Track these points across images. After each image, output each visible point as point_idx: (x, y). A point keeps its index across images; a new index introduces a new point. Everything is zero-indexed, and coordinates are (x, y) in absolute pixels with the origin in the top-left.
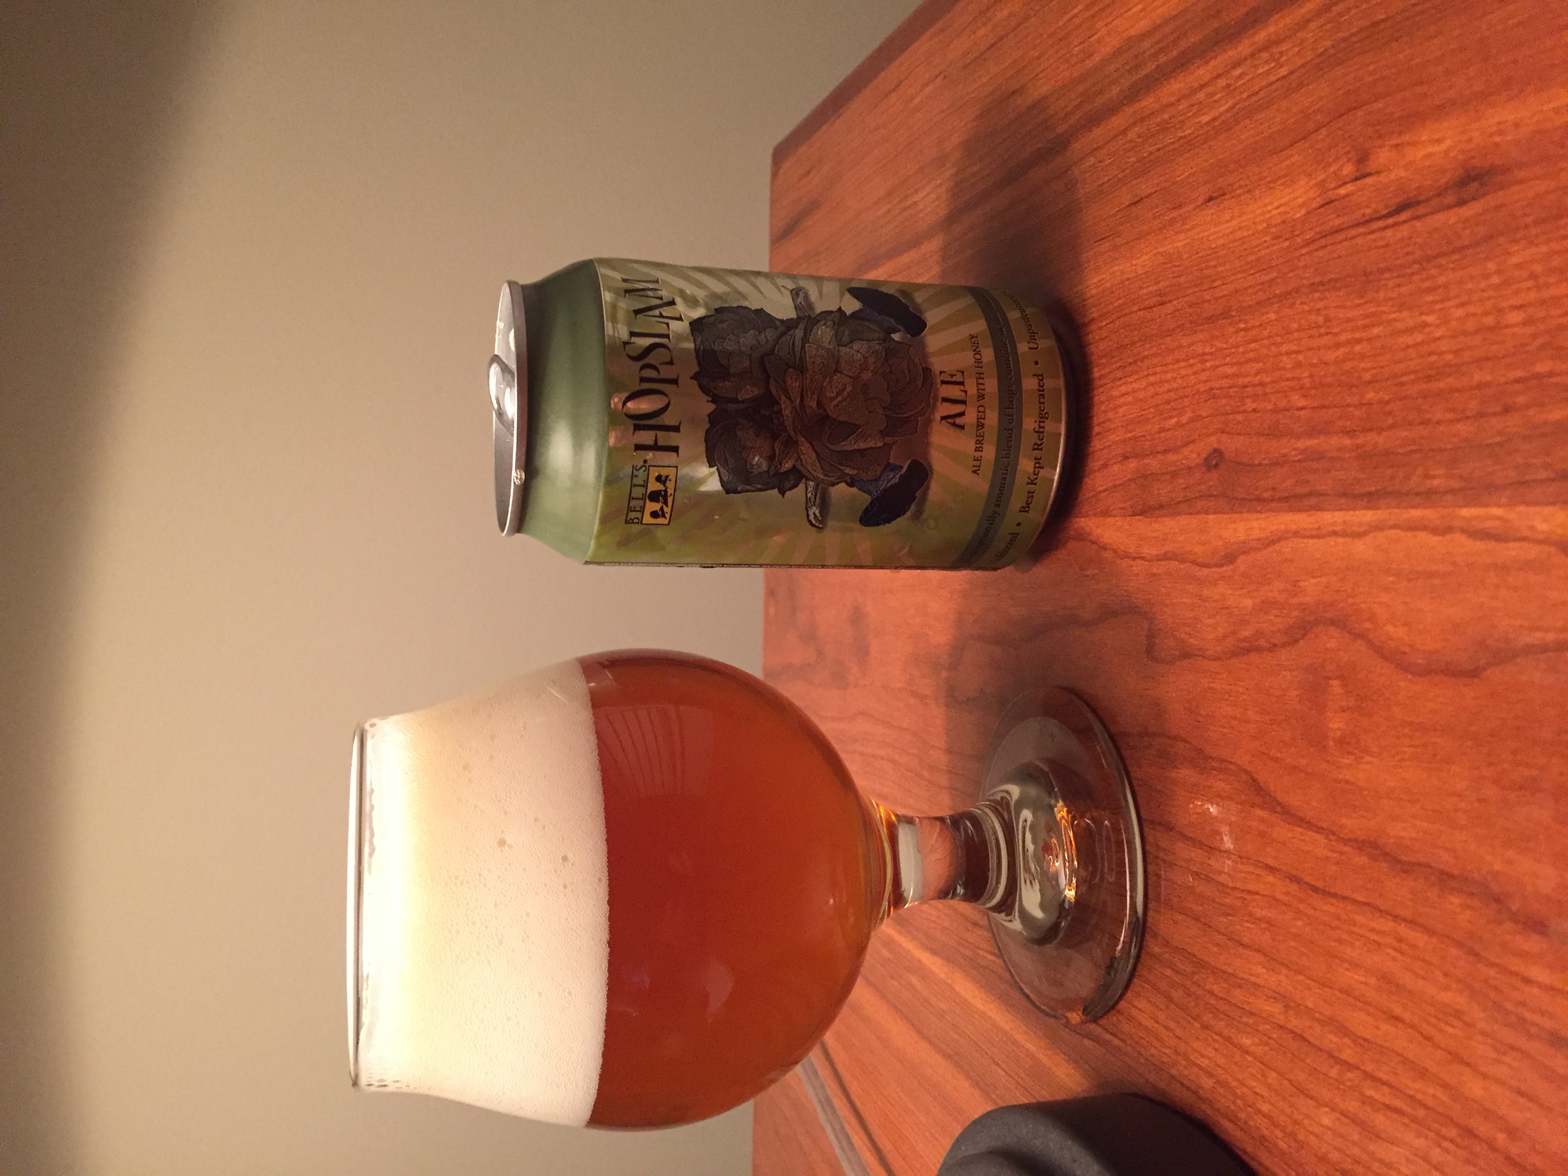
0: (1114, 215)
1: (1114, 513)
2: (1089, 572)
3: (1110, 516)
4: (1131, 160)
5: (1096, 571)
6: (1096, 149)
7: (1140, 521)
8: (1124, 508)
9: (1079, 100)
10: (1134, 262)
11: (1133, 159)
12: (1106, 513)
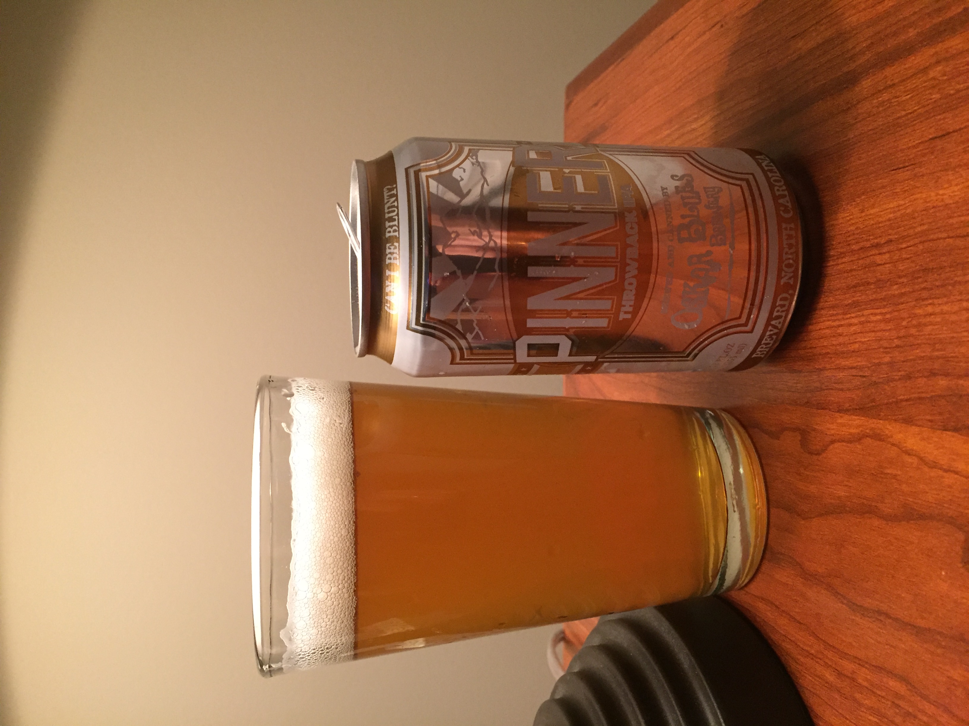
0: (914, 147)
1: (920, 423)
2: (888, 471)
3: (917, 425)
4: (934, 96)
5: (899, 473)
6: (890, 86)
7: (953, 436)
8: (931, 421)
9: (869, 42)
10: (941, 192)
11: (936, 96)
12: (909, 421)
